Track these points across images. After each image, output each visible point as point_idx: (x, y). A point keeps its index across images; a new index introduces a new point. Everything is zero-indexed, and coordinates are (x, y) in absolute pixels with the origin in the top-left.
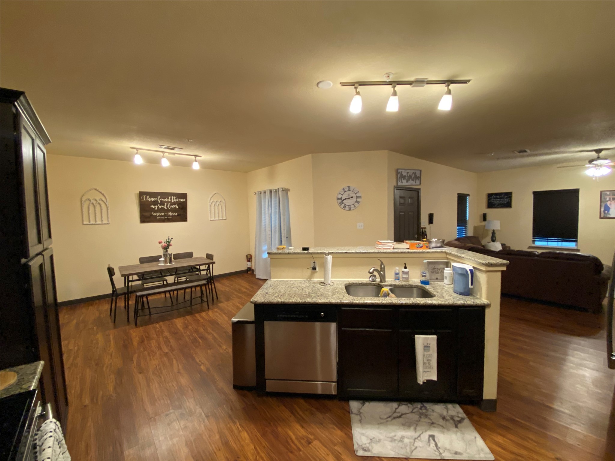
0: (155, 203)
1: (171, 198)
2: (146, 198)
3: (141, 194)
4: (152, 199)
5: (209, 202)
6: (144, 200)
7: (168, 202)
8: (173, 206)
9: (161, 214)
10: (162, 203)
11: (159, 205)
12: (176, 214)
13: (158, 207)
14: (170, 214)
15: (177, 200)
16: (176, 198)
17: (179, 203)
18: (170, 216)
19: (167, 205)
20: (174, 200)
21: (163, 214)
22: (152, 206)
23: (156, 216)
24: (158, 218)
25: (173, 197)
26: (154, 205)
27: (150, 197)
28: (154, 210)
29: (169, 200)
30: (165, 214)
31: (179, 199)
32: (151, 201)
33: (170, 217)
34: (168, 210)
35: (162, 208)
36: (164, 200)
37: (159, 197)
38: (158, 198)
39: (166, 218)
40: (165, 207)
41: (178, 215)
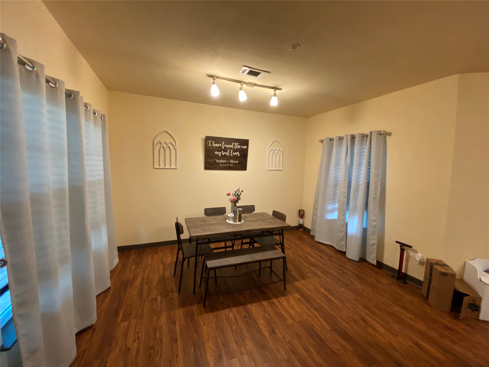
0: (219, 149)
1: (234, 145)
2: (211, 143)
3: (208, 139)
4: (217, 145)
5: (268, 150)
6: (210, 145)
7: (231, 149)
8: (235, 154)
9: (223, 161)
10: (225, 150)
11: (222, 151)
12: (237, 162)
13: (222, 154)
14: (232, 161)
15: (239, 147)
16: (238, 145)
17: (240, 150)
18: (231, 163)
19: (230, 152)
20: (237, 147)
21: (225, 161)
22: (216, 153)
23: (219, 163)
24: (221, 165)
25: (236, 143)
26: (218, 151)
27: (215, 143)
28: (217, 157)
29: (232, 146)
30: (227, 162)
31: (241, 146)
32: (216, 146)
33: (231, 165)
34: (230, 158)
35: (225, 154)
36: (228, 146)
37: (223, 142)
38: (222, 144)
39: (228, 165)
40: (227, 154)
41: (238, 163)
